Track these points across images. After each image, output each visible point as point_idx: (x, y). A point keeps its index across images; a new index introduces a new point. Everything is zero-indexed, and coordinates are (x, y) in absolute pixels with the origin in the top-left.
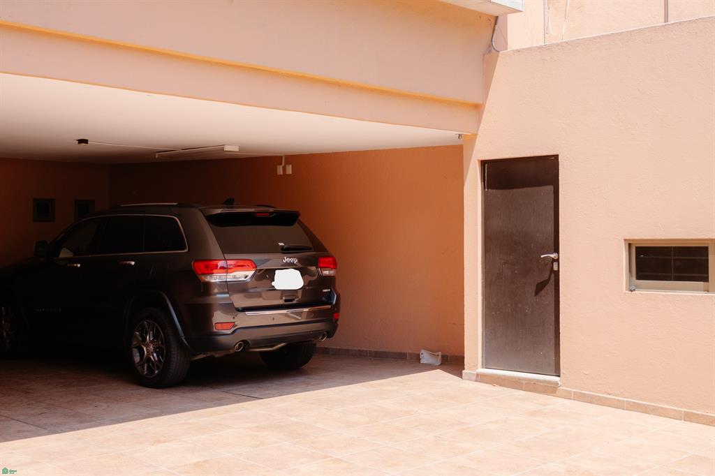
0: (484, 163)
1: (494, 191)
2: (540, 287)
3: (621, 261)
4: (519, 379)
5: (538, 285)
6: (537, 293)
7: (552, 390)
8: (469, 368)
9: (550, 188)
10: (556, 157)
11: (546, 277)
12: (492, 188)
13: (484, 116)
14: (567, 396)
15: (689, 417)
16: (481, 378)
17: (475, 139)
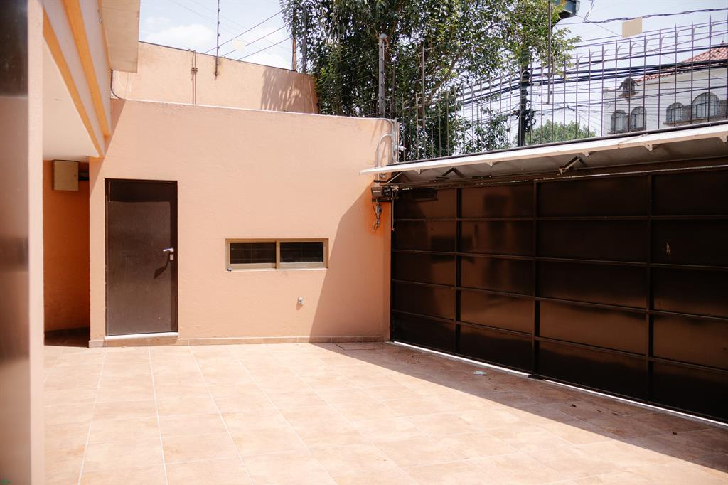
0: (107, 181)
1: (117, 202)
2: (158, 272)
3: (223, 253)
4: (145, 339)
5: (157, 271)
6: (156, 277)
7: (172, 341)
8: (95, 338)
9: (167, 204)
10: (175, 183)
11: (164, 264)
12: (114, 201)
13: (111, 145)
14: (185, 343)
15: (267, 341)
16: (107, 344)
17: (102, 162)
